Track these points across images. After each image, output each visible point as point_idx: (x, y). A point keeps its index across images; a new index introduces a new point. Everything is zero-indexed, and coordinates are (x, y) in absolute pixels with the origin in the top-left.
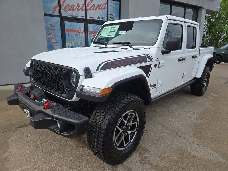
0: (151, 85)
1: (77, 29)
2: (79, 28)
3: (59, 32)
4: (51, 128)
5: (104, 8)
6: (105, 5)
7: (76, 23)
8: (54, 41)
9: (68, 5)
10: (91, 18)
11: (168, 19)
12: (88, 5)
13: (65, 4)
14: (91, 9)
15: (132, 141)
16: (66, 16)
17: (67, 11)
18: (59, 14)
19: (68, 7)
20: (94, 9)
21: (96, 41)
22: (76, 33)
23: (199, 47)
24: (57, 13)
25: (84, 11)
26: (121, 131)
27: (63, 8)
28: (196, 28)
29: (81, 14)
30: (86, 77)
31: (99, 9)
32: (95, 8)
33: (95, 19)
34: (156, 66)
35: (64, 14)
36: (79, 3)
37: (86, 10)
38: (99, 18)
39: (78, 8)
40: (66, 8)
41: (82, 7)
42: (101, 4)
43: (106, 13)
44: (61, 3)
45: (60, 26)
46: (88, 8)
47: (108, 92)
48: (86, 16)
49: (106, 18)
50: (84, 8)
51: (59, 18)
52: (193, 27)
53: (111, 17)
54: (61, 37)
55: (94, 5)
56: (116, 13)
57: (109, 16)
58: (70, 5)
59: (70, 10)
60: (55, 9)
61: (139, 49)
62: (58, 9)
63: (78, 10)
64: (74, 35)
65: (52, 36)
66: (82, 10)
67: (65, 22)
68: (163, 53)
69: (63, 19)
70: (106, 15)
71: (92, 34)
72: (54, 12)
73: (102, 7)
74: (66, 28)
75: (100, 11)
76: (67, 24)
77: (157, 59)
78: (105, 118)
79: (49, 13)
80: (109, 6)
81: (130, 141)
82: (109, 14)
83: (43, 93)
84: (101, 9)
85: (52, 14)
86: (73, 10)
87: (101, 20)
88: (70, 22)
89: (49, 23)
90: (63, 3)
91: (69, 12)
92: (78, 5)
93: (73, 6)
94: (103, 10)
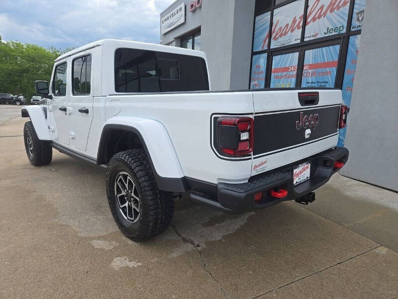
1: (287, 66)
2: (290, 63)
5: (345, 4)
7: (287, 55)
9: (281, 28)
10: (312, 38)
16: (275, 48)
17: (278, 38)
18: (268, 48)
19: (280, 32)
20: (319, 17)
22: (285, 73)
25: (301, 29)
27: (273, 35)
29: (296, 37)
31: (331, 12)
32: (322, 13)
33: (319, 36)
35: (273, 45)
37: (304, 25)
38: (328, 30)
39: (293, 26)
40: (277, 34)
43: (348, 13)
44: (273, 28)
45: (266, 66)
46: (309, 20)
48: (303, 38)
49: (345, 25)
51: (265, 55)
53: (360, 19)
55: (322, 7)
57: (355, 16)
58: (283, 28)
59: (281, 36)
60: (265, 41)
62: (268, 40)
63: (292, 31)
64: (281, 77)
65: (256, 82)
66: (299, 28)
67: (274, 57)
69: (271, 53)
70: (347, 18)
71: (310, 71)
72: (263, 47)
73: (339, 3)
74: (273, 67)
75: (334, 14)
76: (276, 60)
79: (258, 50)
82: (355, 11)
84: (335, 10)
85: (261, 50)
86: (286, 33)
87: (334, 33)
88: (279, 56)
89: (257, 64)
90: (275, 28)
91: (280, 39)
92: (294, 21)
93: (287, 25)
94: (341, 9)
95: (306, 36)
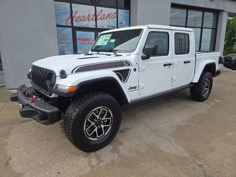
0: (130, 87)
1: (88, 38)
2: (90, 36)
3: (71, 41)
4: (34, 117)
5: (114, 17)
6: (115, 14)
7: (87, 32)
8: (66, 49)
9: (80, 16)
10: (101, 27)
11: (149, 28)
12: (98, 15)
13: (77, 16)
14: (101, 19)
15: (106, 134)
16: (78, 26)
17: (79, 21)
18: (71, 25)
19: (79, 18)
20: (104, 19)
21: (93, 49)
22: (87, 42)
23: (194, 52)
24: (69, 24)
25: (95, 21)
26: (93, 124)
27: (74, 19)
28: (188, 35)
29: (91, 24)
30: (62, 78)
31: (109, 18)
32: (105, 17)
33: (105, 27)
34: (135, 70)
35: (75, 24)
36: (89, 14)
37: (96, 20)
39: (89, 18)
40: (77, 19)
41: (93, 17)
42: (111, 14)
43: (116, 22)
44: (73, 14)
45: (72, 35)
46: (98, 18)
47: (74, 89)
48: (96, 26)
49: (116, 26)
50: (94, 18)
51: (71, 29)
52: (184, 34)
53: (121, 26)
54: (72, 45)
55: (104, 15)
56: (126, 21)
57: (119, 24)
58: (82, 16)
59: (81, 21)
60: (67, 20)
61: (122, 55)
62: (70, 20)
63: (89, 20)
64: (85, 44)
65: (64, 45)
66: (93, 20)
67: (77, 32)
68: (143, 58)
69: (75, 29)
70: (116, 24)
72: (66, 23)
73: (112, 16)
74: (77, 37)
75: (110, 20)
76: (79, 33)
77: (137, 64)
78: (75, 110)
79: (62, 25)
80: (119, 16)
81: (104, 133)
82: (119, 22)
83: (35, 91)
85: (65, 25)
86: (84, 20)
88: (81, 32)
89: (62, 33)
90: (75, 14)
91: (80, 22)
92: (89, 15)
93: (85, 16)
94: (113, 19)
95: (97, 25)
